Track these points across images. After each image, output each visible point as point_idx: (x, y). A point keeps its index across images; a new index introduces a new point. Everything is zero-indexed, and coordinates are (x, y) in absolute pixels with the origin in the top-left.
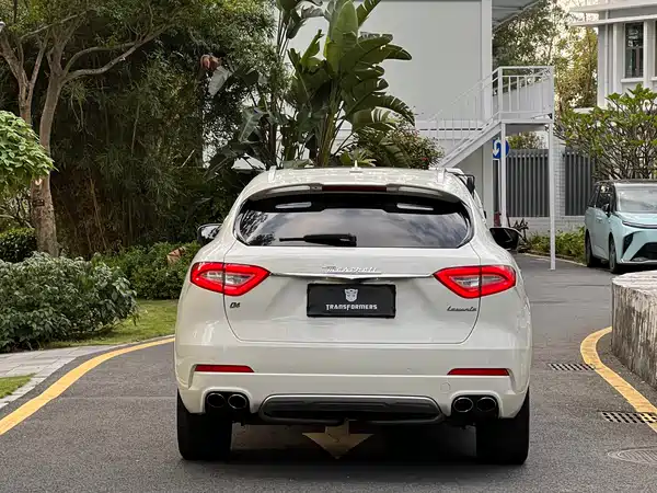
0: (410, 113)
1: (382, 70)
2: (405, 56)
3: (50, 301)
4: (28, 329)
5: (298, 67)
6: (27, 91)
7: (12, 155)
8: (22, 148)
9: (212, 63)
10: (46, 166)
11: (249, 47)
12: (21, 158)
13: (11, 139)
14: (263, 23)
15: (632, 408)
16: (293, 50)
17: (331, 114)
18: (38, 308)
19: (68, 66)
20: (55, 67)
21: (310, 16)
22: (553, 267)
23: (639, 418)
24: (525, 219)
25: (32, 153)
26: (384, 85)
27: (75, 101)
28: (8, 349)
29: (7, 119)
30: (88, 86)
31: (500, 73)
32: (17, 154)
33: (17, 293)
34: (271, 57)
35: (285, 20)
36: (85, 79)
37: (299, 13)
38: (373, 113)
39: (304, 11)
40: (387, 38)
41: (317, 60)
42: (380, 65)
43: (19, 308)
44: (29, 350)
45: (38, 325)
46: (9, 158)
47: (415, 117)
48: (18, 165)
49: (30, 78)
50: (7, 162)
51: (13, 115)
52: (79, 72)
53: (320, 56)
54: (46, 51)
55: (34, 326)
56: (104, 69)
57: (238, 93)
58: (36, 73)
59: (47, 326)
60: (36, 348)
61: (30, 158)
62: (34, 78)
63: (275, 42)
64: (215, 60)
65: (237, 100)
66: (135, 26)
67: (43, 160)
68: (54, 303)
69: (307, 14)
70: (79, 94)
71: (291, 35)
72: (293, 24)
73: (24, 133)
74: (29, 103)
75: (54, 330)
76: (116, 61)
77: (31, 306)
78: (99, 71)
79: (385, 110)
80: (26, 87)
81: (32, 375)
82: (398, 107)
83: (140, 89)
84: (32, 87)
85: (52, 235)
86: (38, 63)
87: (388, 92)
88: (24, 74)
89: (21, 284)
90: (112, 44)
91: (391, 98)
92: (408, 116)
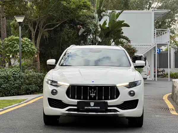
0: (129, 40)
1: (122, 29)
2: (128, 26)
3: (34, 83)
4: (29, 89)
5: (101, 28)
6: (34, 34)
7: (27, 48)
8: (29, 46)
9: (80, 27)
10: (35, 51)
11: (90, 23)
12: (29, 49)
13: (27, 44)
14: (94, 18)
15: (168, 107)
16: (100, 24)
17: (109, 40)
18: (32, 84)
19: (44, 28)
20: (41, 28)
21: (104, 16)
22: (169, 80)
23: (169, 110)
24: (165, 69)
25: (32, 48)
26: (123, 33)
27: (46, 36)
28: (24, 94)
29: (26, 40)
30: (49, 33)
31: (156, 31)
32: (28, 48)
33: (26, 81)
34: (95, 26)
35: (99, 17)
36: (48, 31)
37: (102, 15)
38: (120, 40)
39: (103, 15)
40: (123, 21)
41: (106, 27)
42: (122, 28)
43: (27, 85)
44: (29, 94)
45: (31, 89)
46: (26, 49)
47: (131, 41)
48: (28, 51)
49: (34, 31)
50: (26, 50)
51: (28, 39)
52: (47, 29)
53: (107, 26)
54: (39, 24)
55: (30, 89)
56: (53, 29)
57: (87, 35)
58: (36, 29)
59: (33, 89)
60: (31, 94)
61: (31, 49)
62: (35, 31)
63: (96, 22)
64: (81, 26)
65: (86, 37)
66: (60, 18)
67: (35, 50)
68: (35, 84)
69: (104, 15)
70: (47, 35)
71: (100, 20)
72: (100, 18)
73: (30, 43)
74: (34, 37)
75: (35, 90)
76: (56, 26)
77: (30, 84)
78: (52, 29)
79: (122, 39)
80: (33, 33)
81: (27, 99)
82: (126, 39)
83: (62, 34)
84: (35, 33)
85: (39, 69)
86: (37, 27)
87: (124, 35)
88: (33, 30)
89: (27, 79)
90: (54, 22)
91: (125, 36)
92: (129, 41)
